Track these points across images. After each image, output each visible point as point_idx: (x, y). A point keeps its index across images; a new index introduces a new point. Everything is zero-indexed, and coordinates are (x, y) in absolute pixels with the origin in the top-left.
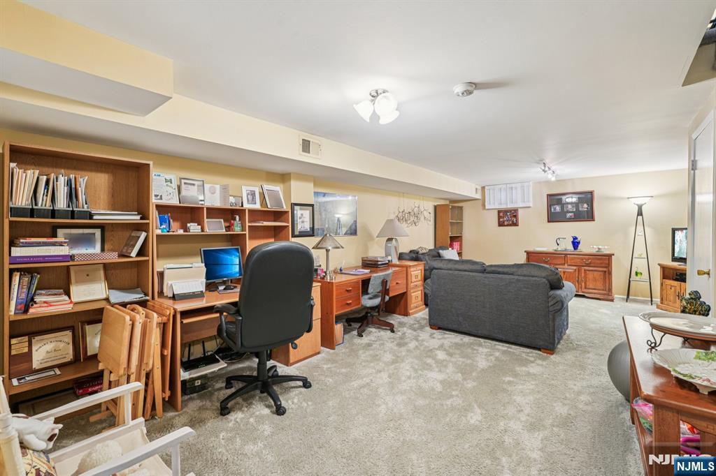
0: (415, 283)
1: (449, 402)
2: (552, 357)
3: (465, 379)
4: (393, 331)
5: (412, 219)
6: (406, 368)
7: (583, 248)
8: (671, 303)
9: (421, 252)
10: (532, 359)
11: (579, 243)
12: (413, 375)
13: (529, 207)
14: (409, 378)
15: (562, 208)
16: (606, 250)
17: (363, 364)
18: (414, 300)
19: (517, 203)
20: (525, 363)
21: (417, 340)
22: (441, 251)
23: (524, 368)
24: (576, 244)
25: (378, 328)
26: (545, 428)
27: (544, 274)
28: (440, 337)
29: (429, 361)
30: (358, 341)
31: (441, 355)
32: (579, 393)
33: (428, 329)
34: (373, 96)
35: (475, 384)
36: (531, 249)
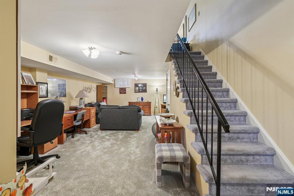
0: (93, 115)
1: (114, 148)
2: (139, 132)
3: (117, 142)
4: (86, 134)
5: (89, 90)
6: (96, 143)
7: (144, 101)
9: (93, 104)
10: (134, 133)
11: (143, 99)
12: (100, 144)
13: (129, 87)
14: (99, 145)
15: (139, 88)
16: (150, 101)
17: (79, 146)
18: (92, 122)
19: (125, 86)
20: (132, 134)
21: (97, 135)
22: (100, 103)
23: (132, 136)
24: (142, 99)
25: (79, 134)
26: (140, 147)
27: (137, 108)
28: (105, 132)
29: (104, 140)
30: (73, 139)
31: (107, 137)
32: (146, 138)
33: (100, 131)
34: (90, 49)
35: (120, 142)
36: (130, 101)
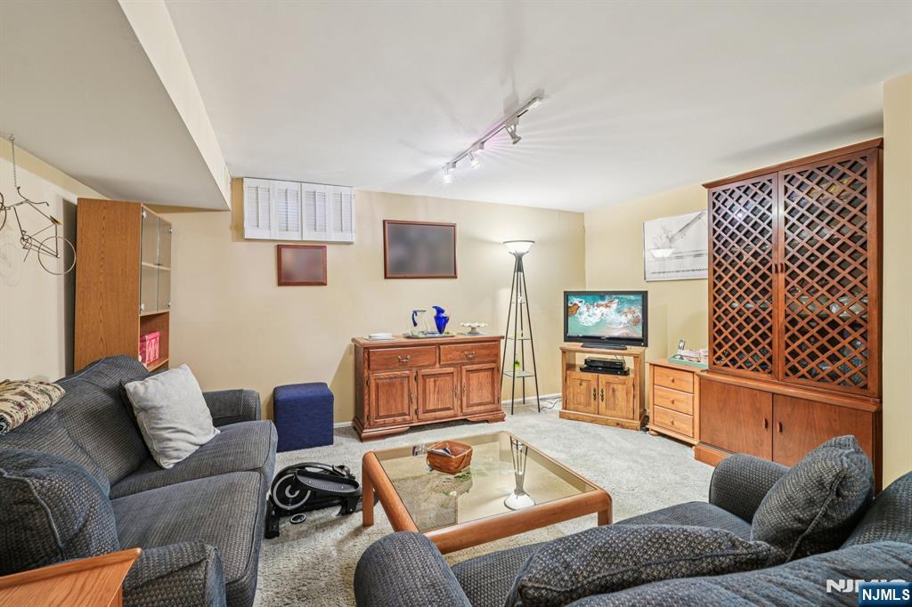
8: (581, 407)
11: (446, 320)
13: (349, 243)
19: (323, 229)
24: (441, 321)
